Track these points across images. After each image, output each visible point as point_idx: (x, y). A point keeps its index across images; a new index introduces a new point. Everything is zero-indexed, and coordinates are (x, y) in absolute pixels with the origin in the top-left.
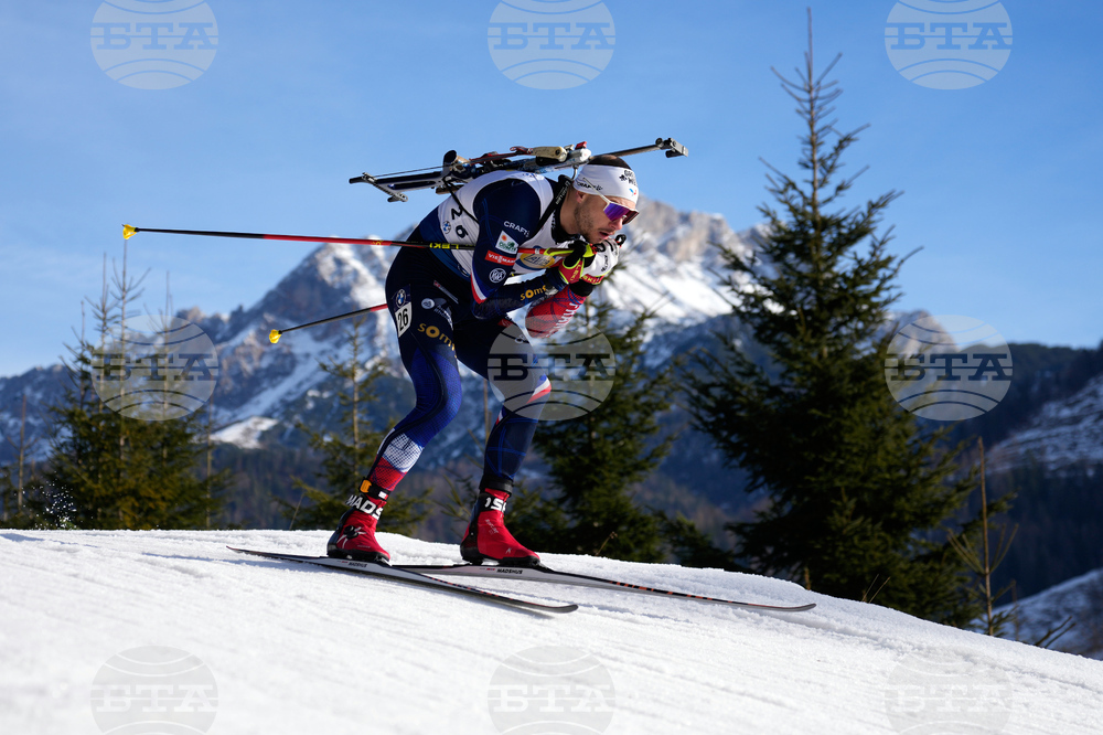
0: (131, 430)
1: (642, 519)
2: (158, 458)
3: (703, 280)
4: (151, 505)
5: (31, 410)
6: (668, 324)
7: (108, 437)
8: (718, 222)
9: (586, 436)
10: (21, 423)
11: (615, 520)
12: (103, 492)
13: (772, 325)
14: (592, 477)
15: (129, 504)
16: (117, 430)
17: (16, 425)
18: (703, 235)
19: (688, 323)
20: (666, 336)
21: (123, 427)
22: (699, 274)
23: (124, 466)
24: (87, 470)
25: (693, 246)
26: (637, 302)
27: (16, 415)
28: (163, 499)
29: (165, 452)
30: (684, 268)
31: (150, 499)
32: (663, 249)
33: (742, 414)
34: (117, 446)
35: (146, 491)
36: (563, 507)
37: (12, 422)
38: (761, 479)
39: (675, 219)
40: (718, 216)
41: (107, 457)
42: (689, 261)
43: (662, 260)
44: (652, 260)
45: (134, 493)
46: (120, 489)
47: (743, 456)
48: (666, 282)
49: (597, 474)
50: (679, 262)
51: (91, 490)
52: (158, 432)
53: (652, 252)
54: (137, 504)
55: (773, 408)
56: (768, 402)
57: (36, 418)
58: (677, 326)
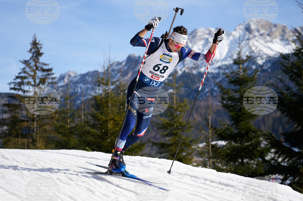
0: (112, 101)
1: (256, 131)
2: (120, 109)
3: (280, 44)
4: (118, 122)
5: (88, 83)
6: (270, 57)
7: (105, 103)
8: (285, 27)
9: (240, 106)
10: (86, 87)
11: (248, 131)
12: (105, 119)
13: (294, 76)
14: (242, 118)
15: (112, 122)
16: (108, 101)
17: (84, 87)
18: (280, 30)
19: (276, 56)
20: (269, 60)
21: (110, 100)
22: (279, 42)
23: (110, 111)
24: (100, 113)
25: (277, 34)
26: (261, 50)
27: (84, 84)
28: (121, 120)
29: (121, 107)
30: (275, 40)
31: (117, 121)
32: (269, 35)
33: (285, 101)
34: (108, 106)
35: (117, 118)
36: (234, 126)
37: (83, 86)
38: (291, 120)
39: (272, 26)
40: (285, 25)
41: (105, 109)
42: (276, 38)
43: (268, 38)
44: (265, 38)
45: (113, 119)
46: (109, 118)
47: (286, 114)
48: (269, 44)
49: (243, 117)
50: (273, 38)
51: (101, 118)
52: (119, 102)
53: (265, 36)
54: (114, 122)
55: (295, 100)
56: (293, 98)
57: (90, 85)
58: (272, 57)
